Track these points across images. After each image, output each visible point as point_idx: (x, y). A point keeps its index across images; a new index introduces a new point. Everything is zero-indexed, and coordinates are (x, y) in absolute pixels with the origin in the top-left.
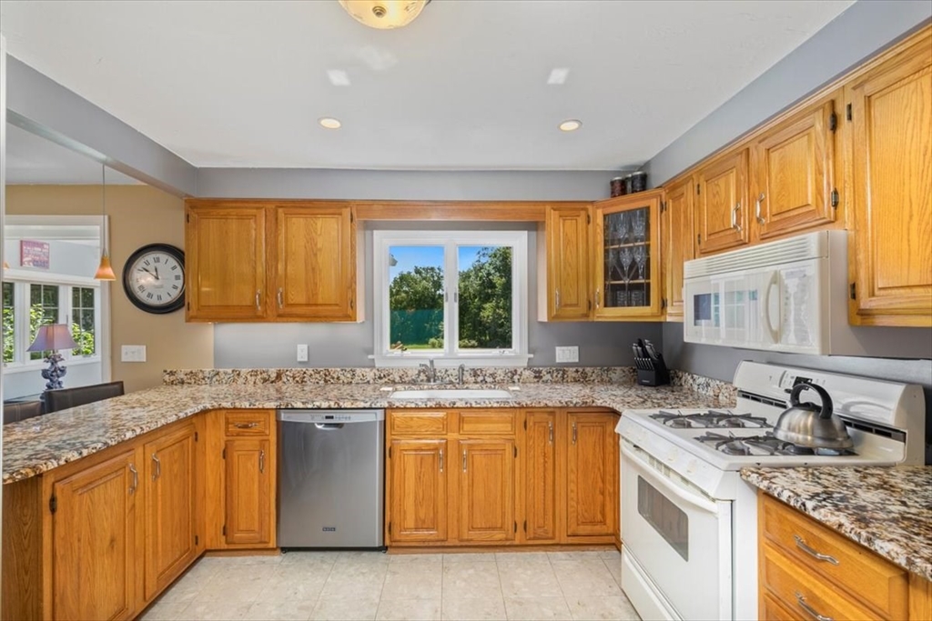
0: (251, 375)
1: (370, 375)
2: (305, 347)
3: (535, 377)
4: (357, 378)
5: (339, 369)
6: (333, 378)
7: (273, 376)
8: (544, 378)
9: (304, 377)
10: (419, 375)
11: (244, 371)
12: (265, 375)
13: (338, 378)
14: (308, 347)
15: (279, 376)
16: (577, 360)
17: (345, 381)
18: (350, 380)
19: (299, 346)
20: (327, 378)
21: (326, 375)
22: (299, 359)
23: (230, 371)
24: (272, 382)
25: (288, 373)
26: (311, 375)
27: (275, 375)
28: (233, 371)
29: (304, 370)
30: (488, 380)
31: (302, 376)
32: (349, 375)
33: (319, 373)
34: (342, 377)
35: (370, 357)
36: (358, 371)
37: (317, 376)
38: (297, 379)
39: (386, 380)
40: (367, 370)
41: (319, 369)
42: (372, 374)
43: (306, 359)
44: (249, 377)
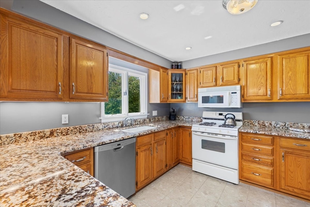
0: (31, 136)
1: (101, 127)
2: (67, 116)
3: (149, 121)
4: (95, 129)
5: (86, 125)
6: (84, 130)
7: (48, 134)
8: (151, 121)
9: (68, 132)
10: (119, 124)
11: (24, 133)
12: (42, 134)
13: (86, 130)
14: (68, 116)
15: (52, 134)
16: (157, 115)
17: (90, 131)
18: (92, 130)
19: (63, 115)
20: (81, 131)
21: (80, 129)
22: (63, 123)
23: (12, 135)
24: (47, 138)
25: (58, 131)
26: (72, 130)
27: (49, 133)
28: (15, 135)
29: (68, 128)
30: (139, 123)
31: (66, 131)
32: (91, 128)
33: (76, 128)
34: (88, 129)
35: (100, 118)
36: (96, 125)
37: (75, 130)
38: (64, 133)
39: (107, 128)
40: (99, 124)
41: (76, 127)
42: (101, 126)
43: (67, 122)
44: (29, 137)
